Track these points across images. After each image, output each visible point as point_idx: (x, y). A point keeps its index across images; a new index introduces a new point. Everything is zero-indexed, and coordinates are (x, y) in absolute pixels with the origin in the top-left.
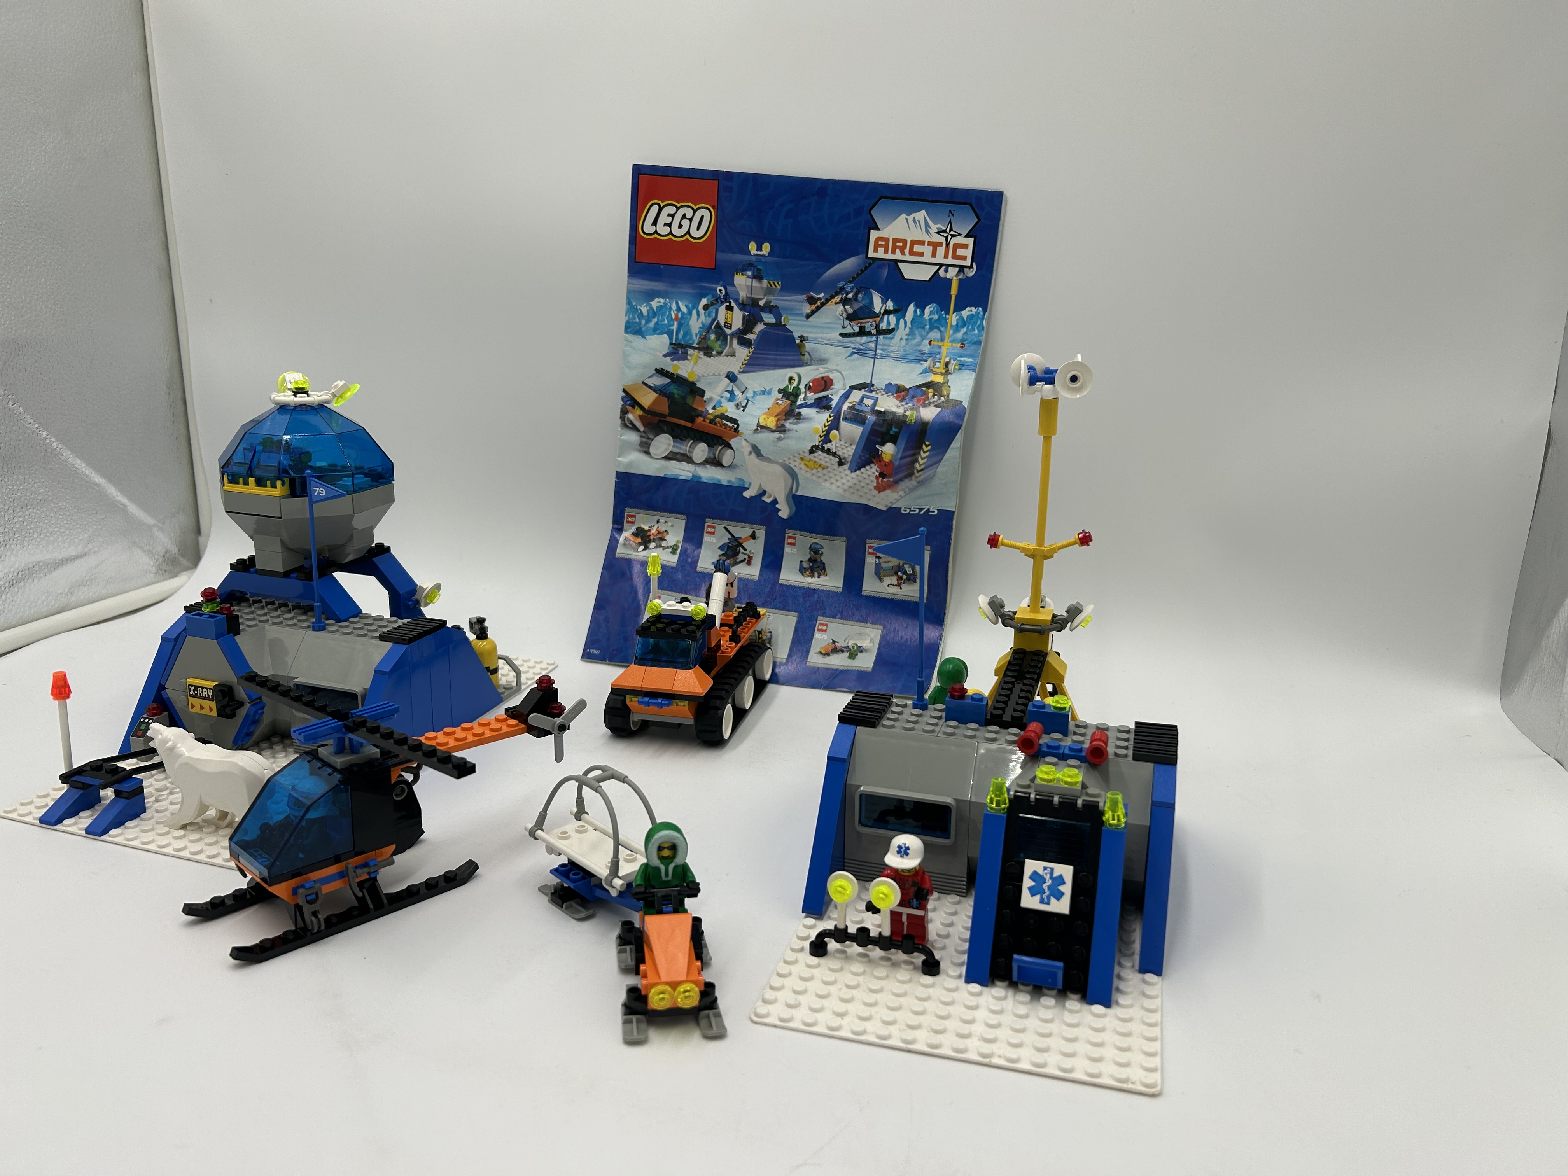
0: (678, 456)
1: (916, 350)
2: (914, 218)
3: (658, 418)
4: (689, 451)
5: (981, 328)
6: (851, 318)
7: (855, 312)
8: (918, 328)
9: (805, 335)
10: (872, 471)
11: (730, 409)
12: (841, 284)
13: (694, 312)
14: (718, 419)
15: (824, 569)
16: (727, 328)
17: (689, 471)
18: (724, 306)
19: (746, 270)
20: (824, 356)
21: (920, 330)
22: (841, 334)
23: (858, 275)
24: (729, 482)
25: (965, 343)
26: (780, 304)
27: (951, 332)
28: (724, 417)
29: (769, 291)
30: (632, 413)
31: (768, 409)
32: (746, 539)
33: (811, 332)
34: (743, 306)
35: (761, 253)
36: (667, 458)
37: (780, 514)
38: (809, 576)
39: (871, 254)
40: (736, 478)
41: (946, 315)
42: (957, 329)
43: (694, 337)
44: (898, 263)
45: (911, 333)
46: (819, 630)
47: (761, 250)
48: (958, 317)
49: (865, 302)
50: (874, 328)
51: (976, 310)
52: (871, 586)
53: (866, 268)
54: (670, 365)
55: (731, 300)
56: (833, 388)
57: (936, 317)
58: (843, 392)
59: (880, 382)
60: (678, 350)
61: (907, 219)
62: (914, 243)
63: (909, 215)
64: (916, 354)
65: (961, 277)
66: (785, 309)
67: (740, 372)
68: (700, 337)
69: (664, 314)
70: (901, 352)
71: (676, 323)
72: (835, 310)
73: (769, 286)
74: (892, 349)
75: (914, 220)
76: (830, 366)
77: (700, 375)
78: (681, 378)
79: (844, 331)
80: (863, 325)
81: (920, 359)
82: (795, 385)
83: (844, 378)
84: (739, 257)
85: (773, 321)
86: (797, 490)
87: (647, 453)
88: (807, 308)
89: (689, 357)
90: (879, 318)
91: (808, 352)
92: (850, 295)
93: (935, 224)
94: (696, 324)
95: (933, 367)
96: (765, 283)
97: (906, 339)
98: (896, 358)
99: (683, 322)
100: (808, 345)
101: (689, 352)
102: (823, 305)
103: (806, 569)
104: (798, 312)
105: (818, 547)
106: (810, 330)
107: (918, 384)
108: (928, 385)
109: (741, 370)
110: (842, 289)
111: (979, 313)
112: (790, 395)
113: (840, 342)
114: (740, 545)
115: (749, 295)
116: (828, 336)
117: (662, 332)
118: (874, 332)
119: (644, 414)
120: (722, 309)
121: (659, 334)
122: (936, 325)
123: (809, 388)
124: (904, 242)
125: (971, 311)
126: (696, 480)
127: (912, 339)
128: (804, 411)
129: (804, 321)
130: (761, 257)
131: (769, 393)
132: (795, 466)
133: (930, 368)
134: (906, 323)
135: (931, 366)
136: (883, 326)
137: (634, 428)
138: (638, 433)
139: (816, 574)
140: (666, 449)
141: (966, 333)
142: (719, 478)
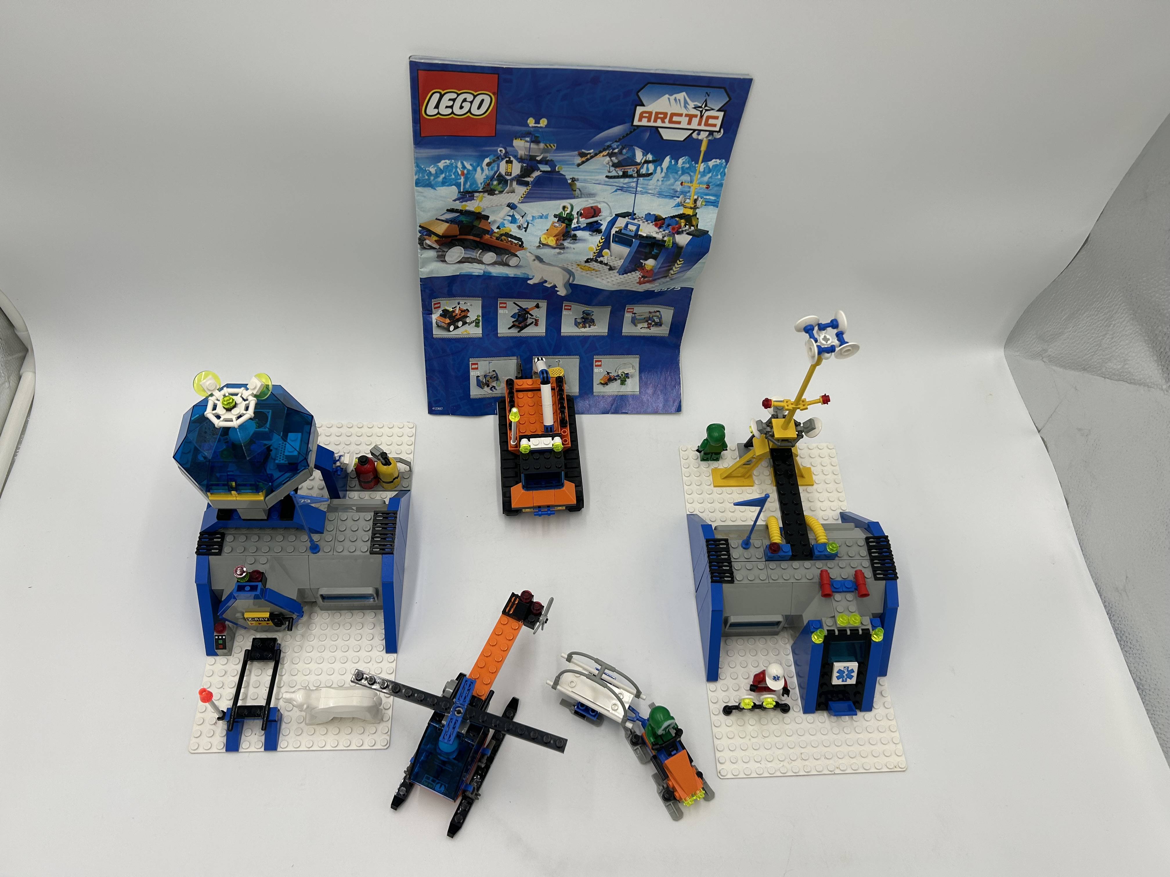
0: (470, 260)
1: (670, 189)
2: (675, 98)
3: (451, 239)
4: (479, 257)
5: (723, 174)
6: (615, 165)
7: (619, 162)
8: (672, 173)
9: (576, 177)
10: (636, 275)
11: (514, 230)
12: (608, 143)
13: (479, 169)
14: (503, 237)
15: (593, 322)
16: (507, 175)
17: (481, 269)
18: (505, 161)
19: (525, 137)
20: (593, 192)
21: (673, 174)
22: (607, 177)
23: (624, 137)
24: (515, 275)
25: (710, 185)
26: (554, 158)
27: (699, 176)
28: (508, 235)
29: (545, 151)
30: (429, 240)
31: (547, 230)
32: (532, 309)
33: (580, 176)
34: (521, 160)
35: (539, 125)
36: (460, 262)
37: (558, 293)
38: (583, 327)
39: (636, 123)
40: (521, 273)
41: (696, 164)
42: (703, 174)
43: (480, 185)
44: (660, 129)
45: (666, 176)
46: (596, 366)
47: (539, 123)
48: (705, 166)
49: (629, 155)
50: (635, 172)
51: (720, 161)
52: (628, 329)
53: (631, 132)
54: (458, 205)
55: (511, 157)
56: (601, 215)
57: (687, 166)
58: (609, 219)
59: (641, 211)
60: (467, 195)
61: (669, 99)
62: (673, 115)
63: (671, 95)
64: (670, 191)
65: (710, 138)
66: (560, 162)
67: (519, 202)
68: (485, 184)
69: (451, 171)
70: (657, 190)
71: (462, 177)
72: (602, 161)
73: (546, 147)
74: (650, 187)
75: (675, 99)
76: (597, 198)
77: (485, 207)
78: (469, 211)
79: (610, 174)
80: (626, 170)
81: (673, 195)
82: (568, 211)
83: (610, 208)
84: (517, 128)
85: (549, 169)
86: (573, 280)
87: (444, 261)
88: (579, 160)
89: (475, 198)
90: (640, 166)
91: (579, 189)
92: (616, 151)
93: (693, 101)
94: (480, 177)
95: (684, 202)
96: (542, 145)
97: (662, 181)
98: (653, 195)
99: (469, 176)
100: (578, 184)
101: (475, 195)
102: (592, 157)
103: (579, 323)
104: (571, 163)
105: (589, 312)
106: (580, 174)
107: (672, 215)
108: (681, 216)
109: (520, 201)
110: (609, 147)
111: (722, 164)
112: (565, 220)
113: (606, 182)
114: (528, 313)
115: (527, 153)
116: (597, 178)
117: (450, 184)
118: (636, 175)
119: (439, 239)
120: (503, 164)
121: (448, 186)
122: (687, 171)
123: (579, 214)
124: (665, 114)
125: (716, 162)
126: (487, 274)
127: (666, 181)
128: (579, 233)
129: (576, 168)
130: (539, 129)
131: (546, 217)
132: (573, 269)
133: (681, 203)
134: (662, 169)
135: (683, 202)
136: (643, 171)
137: (431, 248)
138: (434, 250)
139: (587, 325)
140: (459, 256)
141: (711, 178)
142: (507, 272)
